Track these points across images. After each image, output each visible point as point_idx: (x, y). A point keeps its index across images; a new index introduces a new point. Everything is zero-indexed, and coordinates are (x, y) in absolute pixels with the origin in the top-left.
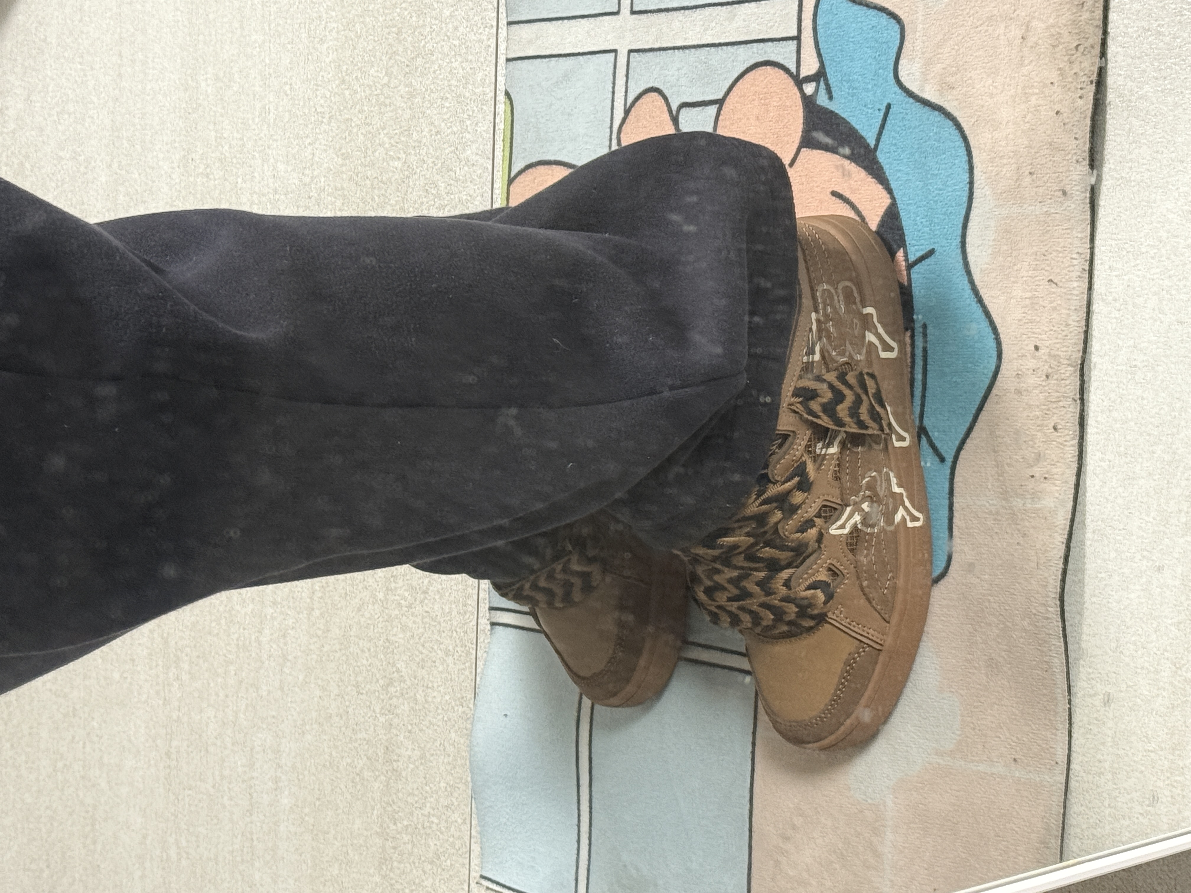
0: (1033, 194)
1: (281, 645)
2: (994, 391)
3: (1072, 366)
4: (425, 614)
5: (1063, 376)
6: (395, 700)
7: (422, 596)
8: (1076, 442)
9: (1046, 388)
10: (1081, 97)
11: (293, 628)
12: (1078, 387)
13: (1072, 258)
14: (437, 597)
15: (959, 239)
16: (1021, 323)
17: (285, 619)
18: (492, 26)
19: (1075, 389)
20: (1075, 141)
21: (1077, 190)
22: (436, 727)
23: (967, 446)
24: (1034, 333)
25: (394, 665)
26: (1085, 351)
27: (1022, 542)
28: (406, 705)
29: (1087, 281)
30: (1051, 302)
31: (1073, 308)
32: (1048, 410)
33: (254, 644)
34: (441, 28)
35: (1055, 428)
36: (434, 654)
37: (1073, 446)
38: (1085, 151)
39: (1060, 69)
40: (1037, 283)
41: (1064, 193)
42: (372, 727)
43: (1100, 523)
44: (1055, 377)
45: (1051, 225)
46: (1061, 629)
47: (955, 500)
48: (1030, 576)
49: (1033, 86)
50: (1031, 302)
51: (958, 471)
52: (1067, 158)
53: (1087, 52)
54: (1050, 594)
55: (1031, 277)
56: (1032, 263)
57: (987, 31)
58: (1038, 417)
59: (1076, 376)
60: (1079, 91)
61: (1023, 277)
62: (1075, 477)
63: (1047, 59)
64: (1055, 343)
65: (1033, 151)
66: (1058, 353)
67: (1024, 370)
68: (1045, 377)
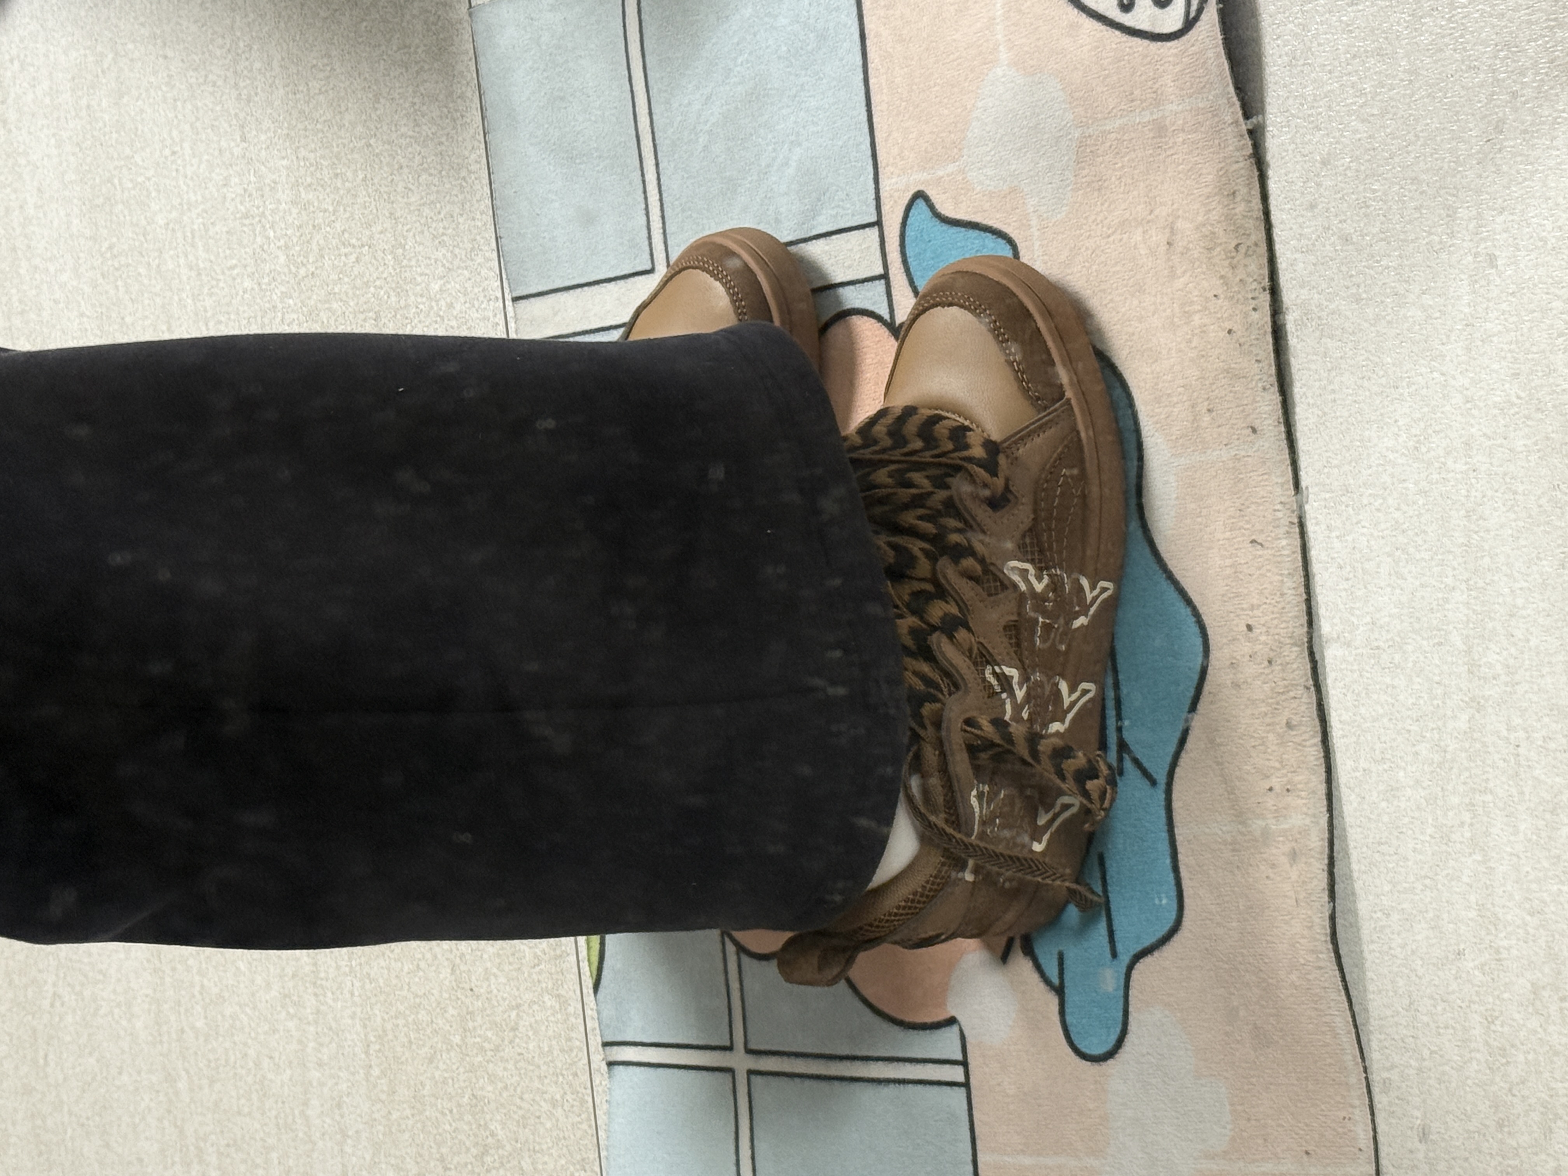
0: (1215, 435)
1: (338, 1118)
2: (1207, 688)
3: (1299, 646)
4: (518, 1058)
5: (1288, 659)
7: (511, 1034)
8: (1318, 739)
9: (1271, 677)
10: (1255, 309)
11: (349, 1093)
12: (1309, 672)
13: (1275, 510)
14: (530, 1033)
16: (1225, 599)
17: (336, 1084)
18: (497, 298)
19: (1306, 674)
20: (1256, 365)
21: (1269, 425)
23: (1182, 762)
24: (1243, 609)
25: (486, 1127)
26: (1310, 623)
27: (1272, 876)
29: (1298, 536)
30: (1259, 568)
31: (1286, 572)
32: (1278, 703)
33: (299, 1121)
34: (432, 308)
35: (1289, 726)
36: (537, 1107)
37: (1315, 745)
38: (1271, 375)
39: (1222, 277)
40: (1236, 546)
41: (1254, 431)
43: (1365, 849)
44: (1279, 662)
45: (1244, 471)
46: (1339, 979)
47: (1176, 831)
48: (1290, 917)
49: (1192, 302)
50: (1233, 570)
51: (1175, 795)
52: (1250, 386)
53: (1250, 252)
54: (1318, 937)
55: (1228, 539)
56: (1227, 521)
57: (1121, 240)
58: (1266, 714)
59: (1304, 658)
60: (1251, 301)
61: (1219, 540)
62: (1325, 785)
63: (1204, 266)
64: (1272, 619)
65: (1207, 382)
66: (1277, 631)
67: (1238, 657)
68: (1266, 663)
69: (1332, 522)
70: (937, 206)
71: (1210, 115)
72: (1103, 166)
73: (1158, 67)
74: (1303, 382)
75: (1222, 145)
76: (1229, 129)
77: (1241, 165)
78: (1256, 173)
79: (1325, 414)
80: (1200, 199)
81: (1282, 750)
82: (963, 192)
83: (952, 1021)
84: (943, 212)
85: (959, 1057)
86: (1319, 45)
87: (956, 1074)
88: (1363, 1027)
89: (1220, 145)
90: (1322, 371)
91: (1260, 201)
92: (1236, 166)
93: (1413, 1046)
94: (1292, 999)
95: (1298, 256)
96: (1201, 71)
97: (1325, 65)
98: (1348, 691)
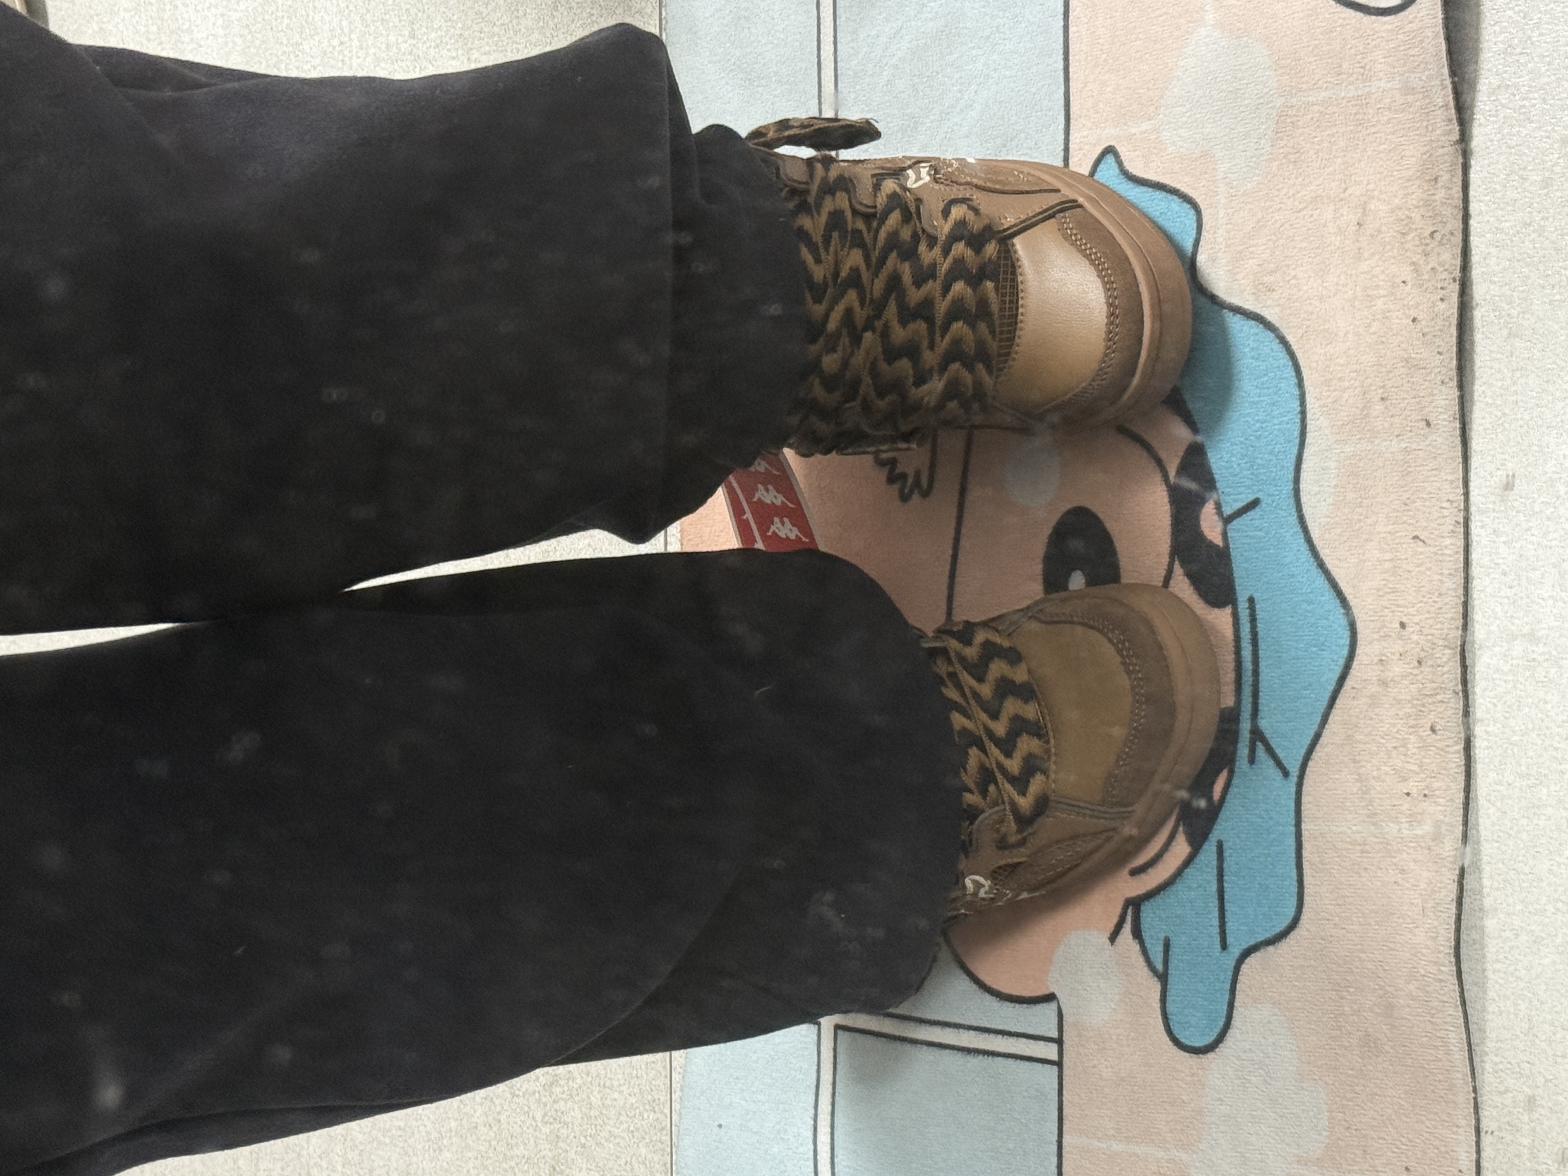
0: (1386, 425)
2: (1350, 683)
3: (1451, 649)
5: (1439, 661)
6: (562, 1103)
8: (1461, 747)
9: (1419, 678)
10: (1442, 300)
12: (1459, 676)
13: (1442, 508)
15: (1291, 486)
16: (1381, 593)
19: (1456, 678)
20: (1438, 356)
21: (1444, 420)
22: (618, 1140)
23: (1315, 756)
24: (1398, 606)
26: (1465, 627)
27: (1400, 881)
28: (577, 1112)
29: (1462, 536)
30: (1419, 566)
31: (1447, 572)
32: (1423, 705)
35: (1433, 730)
37: (1458, 752)
38: (1451, 369)
39: (1413, 264)
40: (1397, 541)
41: (1428, 424)
42: (532, 1140)
43: (1501, 865)
44: (1430, 662)
45: (1413, 465)
46: (1458, 994)
47: (1303, 826)
48: (1414, 925)
49: (1378, 286)
50: (1392, 565)
51: (1306, 789)
52: (1429, 378)
53: (1444, 241)
54: (1442, 948)
55: (1390, 533)
56: (1390, 515)
57: (1312, 216)
58: (1410, 716)
59: (1456, 661)
60: (1440, 291)
61: (1379, 533)
62: (1462, 793)
63: (1395, 251)
64: (1427, 619)
65: (1384, 370)
66: (1430, 631)
67: (1389, 654)
68: (1416, 664)
69: (1501, 526)
70: (1125, 164)
71: (1421, 96)
72: (1302, 138)
73: (1369, 41)
74: (1484, 380)
75: (1430, 128)
76: (1439, 112)
77: (1446, 150)
78: (1461, 160)
79: (1504, 414)
80: (1400, 181)
81: (1423, 753)
82: (1155, 151)
83: (1050, 998)
84: (1130, 170)
85: (1055, 1034)
86: (1541, 35)
87: (1050, 1052)
88: (1476, 1048)
89: (1427, 127)
90: (1506, 371)
91: (1460, 190)
92: (1441, 151)
93: (1528, 1072)
94: (1408, 1009)
95: (1493, 250)
96: (1417, 50)
97: (1544, 56)
98: (1499, 701)
